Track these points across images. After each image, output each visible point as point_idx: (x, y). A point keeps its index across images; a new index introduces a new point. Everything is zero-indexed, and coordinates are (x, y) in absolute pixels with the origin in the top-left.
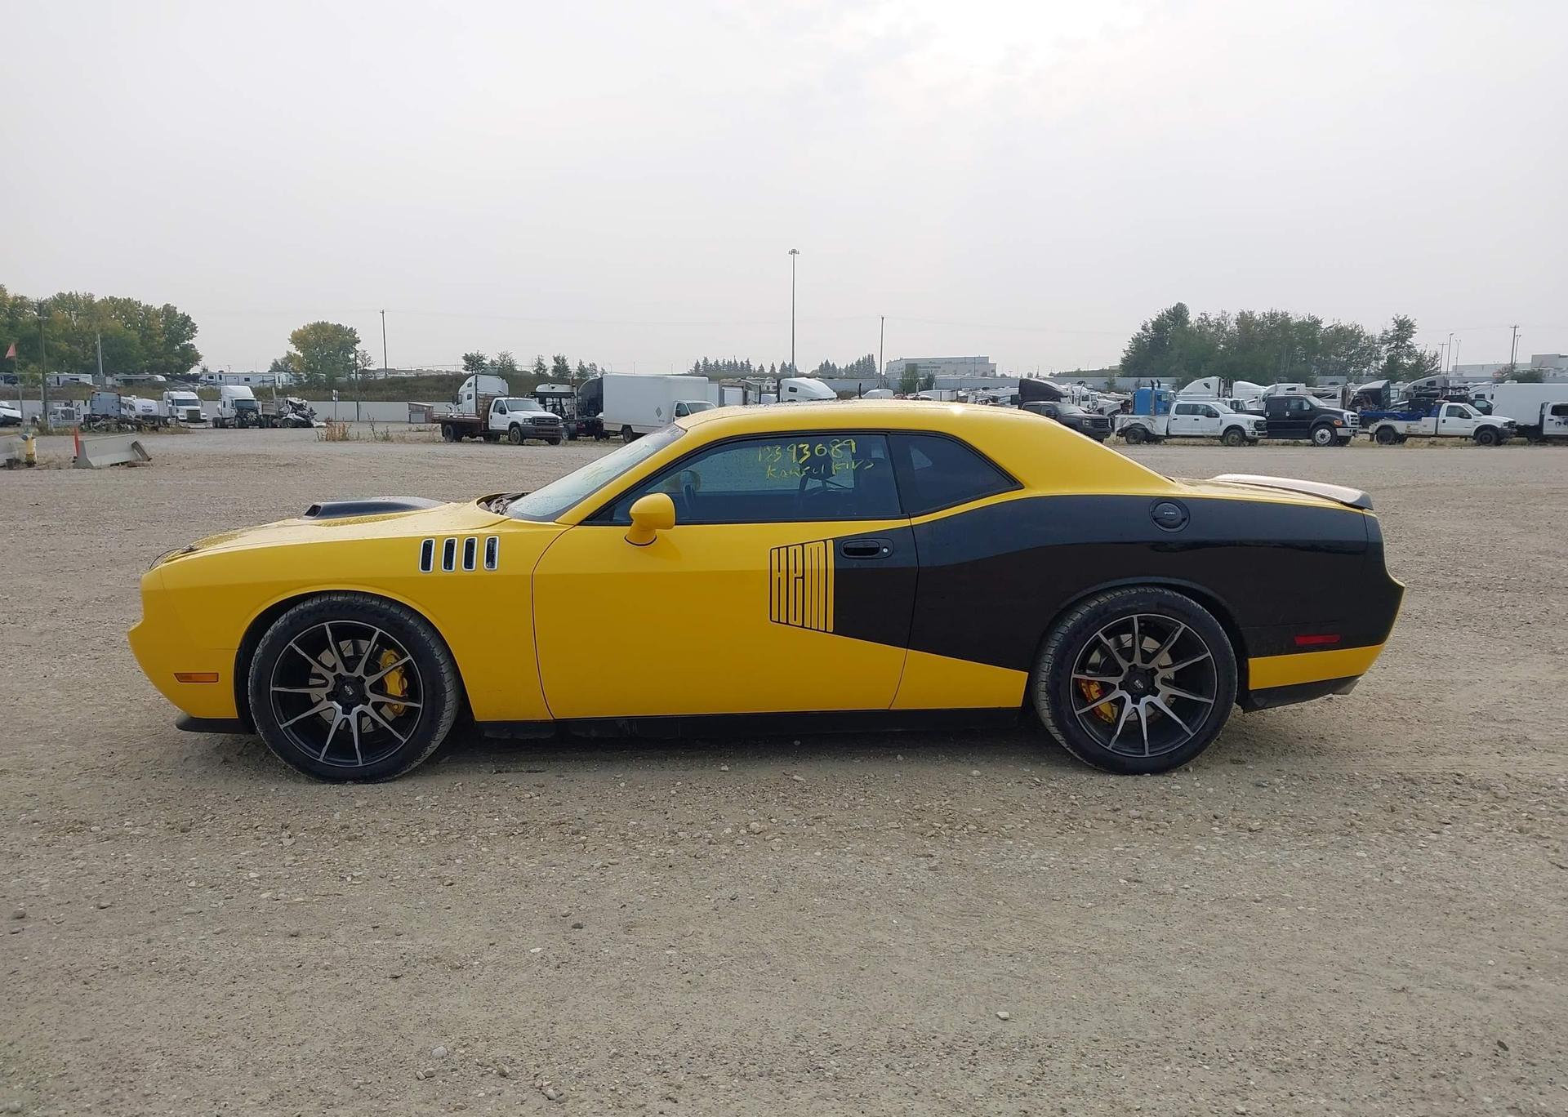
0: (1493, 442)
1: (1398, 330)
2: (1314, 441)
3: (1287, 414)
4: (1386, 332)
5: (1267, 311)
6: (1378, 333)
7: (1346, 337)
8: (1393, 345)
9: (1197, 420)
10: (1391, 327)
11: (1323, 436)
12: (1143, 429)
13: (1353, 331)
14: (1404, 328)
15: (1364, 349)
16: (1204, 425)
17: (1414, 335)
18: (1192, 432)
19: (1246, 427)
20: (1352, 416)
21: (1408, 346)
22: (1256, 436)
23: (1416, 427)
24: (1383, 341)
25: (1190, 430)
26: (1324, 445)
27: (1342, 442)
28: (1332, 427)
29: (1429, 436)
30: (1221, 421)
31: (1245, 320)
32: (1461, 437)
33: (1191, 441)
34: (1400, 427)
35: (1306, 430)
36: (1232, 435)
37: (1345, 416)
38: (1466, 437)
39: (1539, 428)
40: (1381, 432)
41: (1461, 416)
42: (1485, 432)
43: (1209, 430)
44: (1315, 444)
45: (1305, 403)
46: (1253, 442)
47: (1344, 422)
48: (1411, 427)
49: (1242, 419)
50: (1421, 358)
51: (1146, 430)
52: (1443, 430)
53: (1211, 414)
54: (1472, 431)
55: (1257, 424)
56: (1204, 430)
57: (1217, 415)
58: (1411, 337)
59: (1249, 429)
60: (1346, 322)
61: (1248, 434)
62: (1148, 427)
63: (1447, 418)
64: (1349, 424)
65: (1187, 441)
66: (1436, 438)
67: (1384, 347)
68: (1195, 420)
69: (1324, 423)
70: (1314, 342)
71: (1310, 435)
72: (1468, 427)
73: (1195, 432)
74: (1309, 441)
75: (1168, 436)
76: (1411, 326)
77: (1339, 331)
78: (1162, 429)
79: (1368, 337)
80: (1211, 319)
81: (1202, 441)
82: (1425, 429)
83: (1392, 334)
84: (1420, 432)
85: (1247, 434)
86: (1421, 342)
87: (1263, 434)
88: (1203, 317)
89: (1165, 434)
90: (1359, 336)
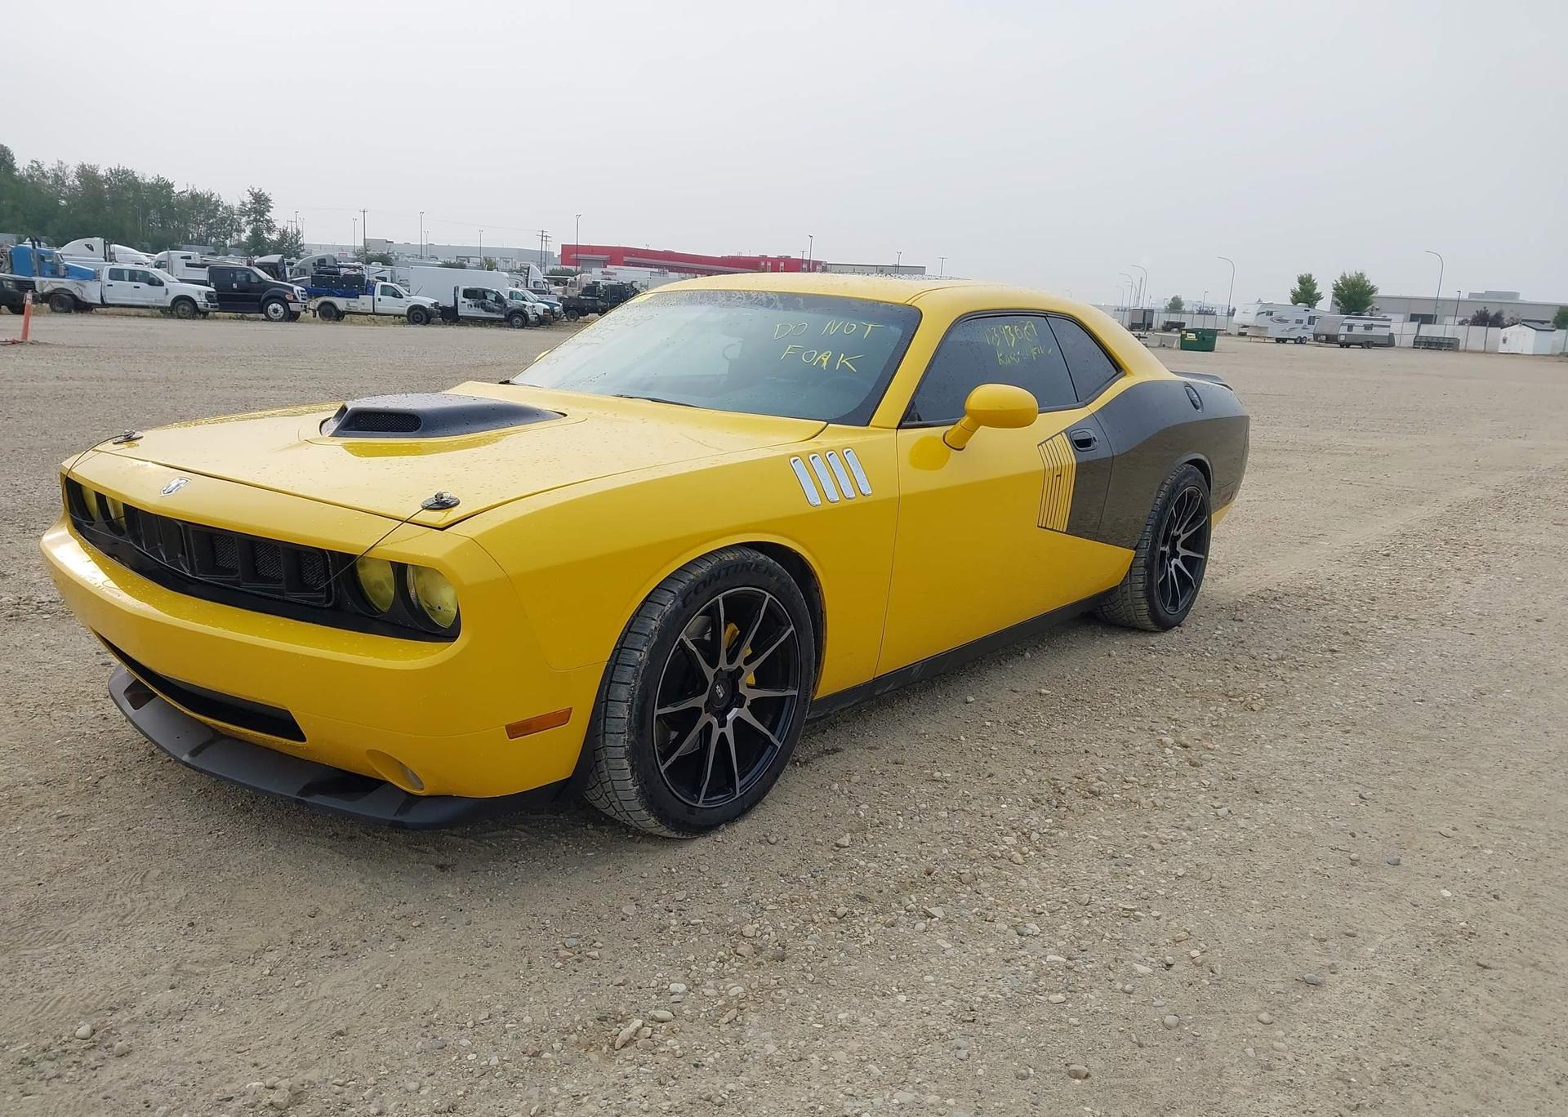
0: (423, 322)
1: (254, 203)
2: (267, 315)
3: (235, 286)
4: (244, 204)
5: (114, 167)
6: (236, 205)
7: (201, 205)
8: (252, 218)
9: (138, 287)
10: (248, 199)
11: (276, 311)
12: (69, 295)
13: (209, 200)
14: (260, 203)
15: (223, 220)
16: (145, 294)
17: (271, 209)
18: (133, 301)
19: (197, 298)
20: (301, 291)
21: (266, 220)
22: (209, 308)
23: (355, 305)
24: (243, 213)
25: (131, 298)
26: (276, 321)
27: (292, 317)
28: (285, 303)
29: (367, 314)
30: (167, 289)
31: (87, 175)
32: (395, 316)
33: (133, 311)
34: (341, 303)
35: (257, 303)
36: (182, 307)
37: (295, 292)
38: (399, 316)
39: (455, 309)
40: (322, 308)
41: (394, 295)
42: (415, 311)
43: (153, 300)
44: (269, 319)
45: (252, 274)
46: (204, 315)
47: (295, 297)
48: (351, 304)
49: (191, 289)
50: (284, 234)
51: (74, 297)
52: (380, 308)
53: (154, 282)
54: (404, 310)
55: (208, 295)
56: (148, 299)
57: (161, 284)
58: (269, 211)
59: (201, 301)
60: (201, 189)
61: (201, 305)
62: (77, 293)
63: (381, 297)
64: (300, 299)
65: (124, 310)
66: (375, 316)
67: (244, 220)
68: (135, 287)
69: (275, 297)
70: (170, 206)
71: (262, 309)
72: (401, 306)
73: (136, 301)
74: (263, 316)
75: (104, 305)
76: (267, 200)
77: (195, 197)
78: (94, 295)
79: (226, 207)
80: (46, 168)
81: (143, 311)
82: (363, 307)
83: (249, 206)
84: (359, 310)
85: (199, 306)
86: (280, 217)
87: (215, 307)
88: (35, 165)
89: (100, 302)
90: (217, 205)
